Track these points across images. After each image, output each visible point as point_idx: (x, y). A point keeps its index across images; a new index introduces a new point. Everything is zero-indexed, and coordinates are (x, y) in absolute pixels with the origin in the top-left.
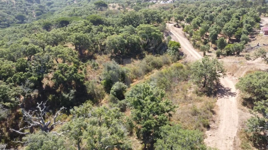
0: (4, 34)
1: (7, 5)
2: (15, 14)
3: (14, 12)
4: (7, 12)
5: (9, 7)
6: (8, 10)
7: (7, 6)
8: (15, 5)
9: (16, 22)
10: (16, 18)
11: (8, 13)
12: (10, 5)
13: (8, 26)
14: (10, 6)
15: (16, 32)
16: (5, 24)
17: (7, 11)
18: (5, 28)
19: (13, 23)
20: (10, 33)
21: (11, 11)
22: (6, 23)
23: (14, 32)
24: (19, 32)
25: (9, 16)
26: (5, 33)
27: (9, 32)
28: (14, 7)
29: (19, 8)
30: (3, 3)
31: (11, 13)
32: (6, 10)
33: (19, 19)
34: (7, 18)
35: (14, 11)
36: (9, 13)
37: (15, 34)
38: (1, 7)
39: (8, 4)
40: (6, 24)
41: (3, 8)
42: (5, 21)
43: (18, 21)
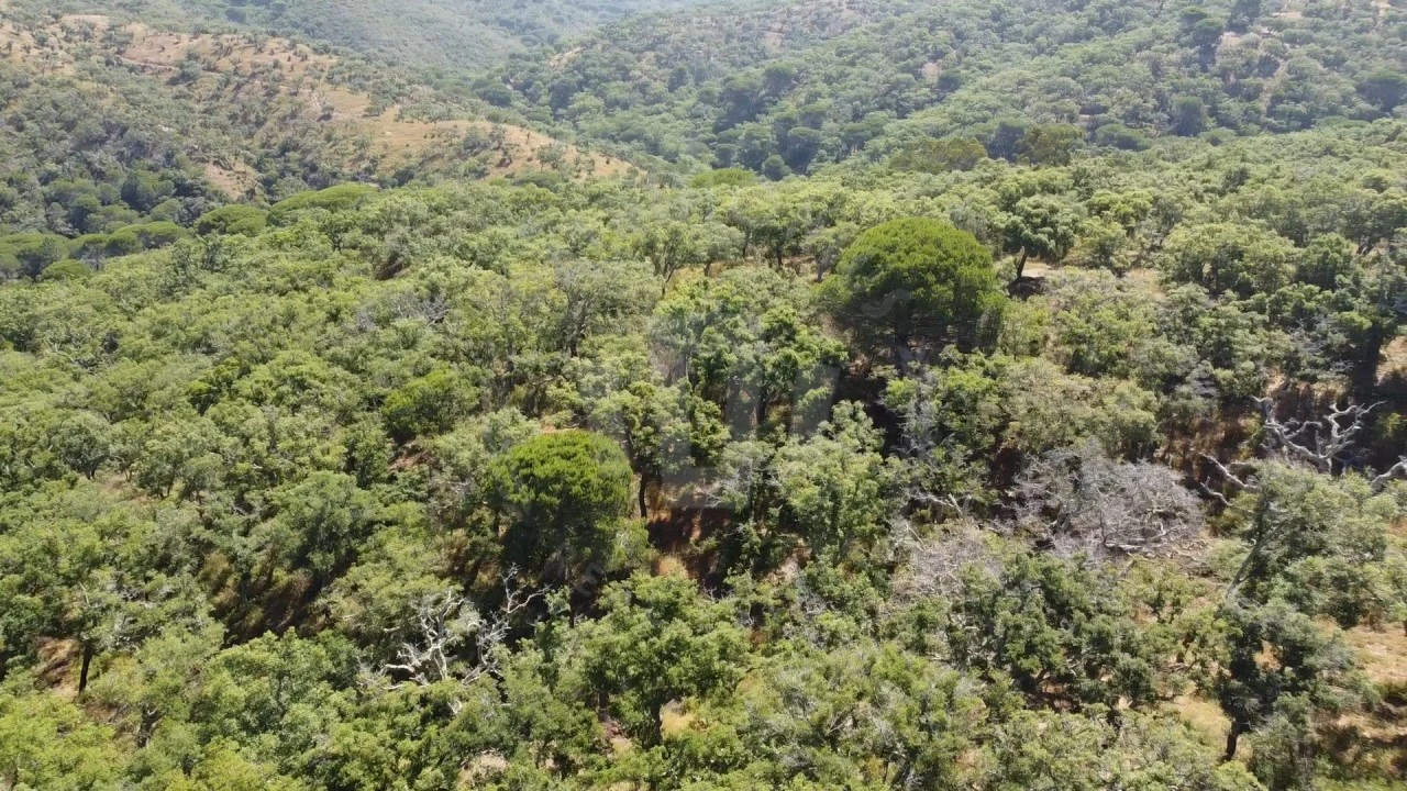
0: (1279, 154)
1: (1342, 23)
2: (1363, 67)
3: (1363, 61)
4: (1324, 59)
5: (1346, 34)
6: (1333, 49)
7: (1336, 27)
8: (1380, 23)
9: (1353, 111)
10: (1360, 90)
11: (1326, 63)
12: (1354, 21)
13: (1306, 123)
14: (1355, 26)
15: (1335, 155)
16: (1291, 115)
17: (1328, 52)
18: (1286, 131)
19: (1333, 111)
20: (1305, 154)
21: (1346, 54)
22: (1301, 108)
23: (1328, 151)
24: (1350, 153)
25: (1328, 77)
26: (1284, 150)
27: (1303, 149)
28: (1374, 36)
29: (1398, 39)
30: (1323, 13)
31: (1344, 61)
32: (1324, 44)
33: (1371, 99)
34: (1316, 88)
35: (1362, 56)
36: (1334, 63)
37: (1327, 159)
38: (1310, 32)
39: (1345, 18)
40: (1299, 116)
41: (1315, 36)
42: (1297, 100)
43: (1364, 105)
